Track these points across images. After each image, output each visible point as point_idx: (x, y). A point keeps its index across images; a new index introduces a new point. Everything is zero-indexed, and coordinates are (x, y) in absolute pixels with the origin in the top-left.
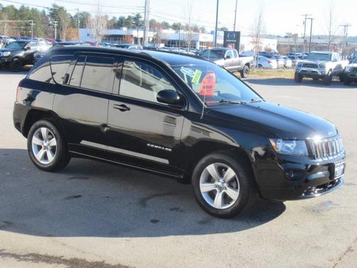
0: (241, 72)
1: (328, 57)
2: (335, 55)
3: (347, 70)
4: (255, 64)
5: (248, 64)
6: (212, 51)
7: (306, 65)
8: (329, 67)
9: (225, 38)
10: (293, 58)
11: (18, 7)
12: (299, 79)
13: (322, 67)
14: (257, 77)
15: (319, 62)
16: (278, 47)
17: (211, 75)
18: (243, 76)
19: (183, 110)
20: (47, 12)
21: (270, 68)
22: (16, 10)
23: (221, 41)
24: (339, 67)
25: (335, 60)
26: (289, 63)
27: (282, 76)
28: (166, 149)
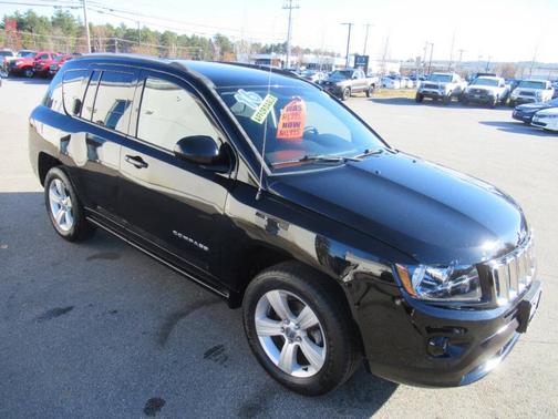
0: (367, 92)
1: (449, 79)
2: (456, 77)
3: (467, 91)
4: (380, 84)
5: (373, 85)
6: (341, 72)
7: (427, 86)
8: (449, 88)
9: (356, 62)
10: (414, 79)
11: (190, 36)
12: (420, 99)
13: (443, 88)
14: (381, 97)
15: (440, 84)
16: (401, 70)
17: (297, 103)
18: (368, 96)
19: (226, 176)
20: (213, 40)
21: (393, 88)
22: (188, 39)
23: (352, 65)
24: (459, 88)
25: (456, 82)
26: (411, 83)
27: (405, 96)
28: (201, 246)
